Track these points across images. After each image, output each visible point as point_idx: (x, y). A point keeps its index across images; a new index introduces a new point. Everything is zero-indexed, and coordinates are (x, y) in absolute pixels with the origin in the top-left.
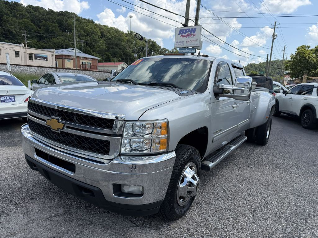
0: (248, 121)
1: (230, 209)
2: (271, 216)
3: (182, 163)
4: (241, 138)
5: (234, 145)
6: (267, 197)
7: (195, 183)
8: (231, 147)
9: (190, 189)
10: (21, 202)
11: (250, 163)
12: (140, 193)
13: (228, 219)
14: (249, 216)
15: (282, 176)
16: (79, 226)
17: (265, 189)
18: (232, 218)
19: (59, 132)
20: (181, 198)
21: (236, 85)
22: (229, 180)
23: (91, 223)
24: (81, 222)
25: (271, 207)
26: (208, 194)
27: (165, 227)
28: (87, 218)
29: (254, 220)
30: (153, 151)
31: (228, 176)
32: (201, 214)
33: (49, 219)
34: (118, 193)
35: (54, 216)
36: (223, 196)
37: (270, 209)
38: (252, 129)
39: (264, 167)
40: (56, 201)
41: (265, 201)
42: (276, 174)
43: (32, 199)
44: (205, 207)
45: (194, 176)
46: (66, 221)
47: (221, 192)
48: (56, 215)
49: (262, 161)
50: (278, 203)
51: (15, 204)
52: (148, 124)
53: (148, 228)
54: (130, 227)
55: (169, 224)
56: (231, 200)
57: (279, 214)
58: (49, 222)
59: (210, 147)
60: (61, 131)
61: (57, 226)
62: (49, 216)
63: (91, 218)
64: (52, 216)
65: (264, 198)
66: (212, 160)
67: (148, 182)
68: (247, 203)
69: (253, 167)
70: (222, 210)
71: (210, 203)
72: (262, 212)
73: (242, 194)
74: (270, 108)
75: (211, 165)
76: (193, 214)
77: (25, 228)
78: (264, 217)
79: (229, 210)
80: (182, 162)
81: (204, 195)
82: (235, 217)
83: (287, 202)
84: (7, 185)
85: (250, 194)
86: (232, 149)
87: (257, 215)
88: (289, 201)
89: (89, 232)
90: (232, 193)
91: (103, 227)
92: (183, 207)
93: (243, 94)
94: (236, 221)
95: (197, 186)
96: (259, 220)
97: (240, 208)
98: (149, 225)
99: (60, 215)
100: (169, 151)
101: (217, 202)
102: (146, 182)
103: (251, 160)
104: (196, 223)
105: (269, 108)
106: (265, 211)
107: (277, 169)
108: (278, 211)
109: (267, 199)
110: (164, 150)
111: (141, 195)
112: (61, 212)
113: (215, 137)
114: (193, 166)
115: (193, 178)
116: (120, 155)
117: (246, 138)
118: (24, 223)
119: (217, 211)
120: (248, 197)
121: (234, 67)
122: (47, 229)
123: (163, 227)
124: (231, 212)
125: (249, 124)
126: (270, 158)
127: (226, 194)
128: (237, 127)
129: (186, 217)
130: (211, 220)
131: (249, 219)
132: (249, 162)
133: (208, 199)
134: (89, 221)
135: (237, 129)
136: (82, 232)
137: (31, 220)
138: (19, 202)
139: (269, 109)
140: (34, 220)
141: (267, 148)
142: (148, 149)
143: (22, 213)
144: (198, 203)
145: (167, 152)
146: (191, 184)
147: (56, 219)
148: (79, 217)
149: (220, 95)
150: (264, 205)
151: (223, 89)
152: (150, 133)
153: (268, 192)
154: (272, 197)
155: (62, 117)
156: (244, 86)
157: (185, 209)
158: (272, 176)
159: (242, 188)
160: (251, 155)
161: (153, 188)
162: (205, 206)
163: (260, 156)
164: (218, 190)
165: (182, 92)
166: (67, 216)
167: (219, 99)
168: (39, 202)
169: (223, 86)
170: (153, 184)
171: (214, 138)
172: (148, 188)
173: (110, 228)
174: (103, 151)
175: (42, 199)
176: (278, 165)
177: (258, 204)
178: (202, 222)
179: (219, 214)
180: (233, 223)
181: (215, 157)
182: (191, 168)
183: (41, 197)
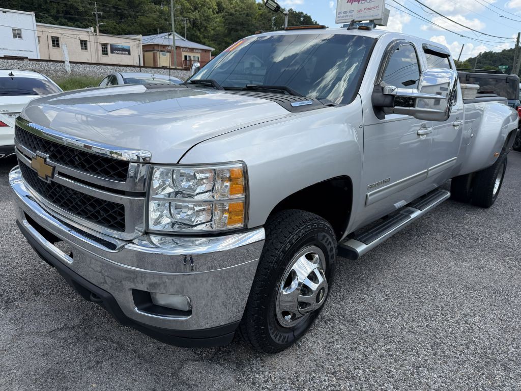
0: (455, 161)
1: (391, 337)
2: (472, 358)
3: (287, 249)
4: (438, 193)
5: (420, 209)
6: (472, 314)
7: (314, 286)
8: (412, 212)
9: (303, 298)
10: (17, 298)
11: (452, 241)
12: (187, 309)
13: (381, 356)
14: (426, 355)
15: (513, 272)
16: (97, 351)
17: (472, 297)
18: (389, 355)
19: (49, 182)
20: (285, 313)
21: (420, 88)
22: (401, 275)
23: (121, 346)
24: (102, 344)
25: (476, 338)
26: (353, 302)
27: (253, 364)
28: (116, 338)
29: (435, 363)
30: (216, 228)
31: (402, 268)
32: (330, 342)
33: (51, 333)
34: (147, 305)
35: (62, 329)
36: (383, 308)
37: (474, 342)
38: (465, 177)
39: (478, 251)
40: (75, 299)
41: (466, 323)
42: (500, 268)
43: (37, 293)
44: (341, 329)
45: (313, 273)
46: (78, 339)
47: (379, 300)
48: (66, 327)
49: (477, 239)
50: (494, 331)
51: (6, 302)
52: (202, 172)
53: (221, 365)
54: (188, 360)
55: (261, 360)
56: (397, 317)
57: (493, 353)
58: (49, 340)
59: (358, 216)
60: (51, 181)
61: (61, 349)
62: (53, 329)
63: (122, 338)
64: (58, 328)
65: (466, 316)
66: (365, 239)
67: (210, 281)
68: (427, 326)
69: (457, 250)
70: (374, 338)
71: (352, 322)
72: (455, 347)
73: (422, 305)
74: (505, 136)
75: (361, 248)
76: (314, 342)
77: (7, 348)
78: (458, 358)
79: (388, 338)
80: (286, 247)
81: (345, 303)
82: (397, 355)
83: (514, 329)
84: (5, 266)
85: (437, 307)
86: (413, 216)
87: (443, 352)
88: (517, 327)
89: (112, 364)
90: (400, 303)
91: (139, 356)
92: (292, 329)
93: (437, 106)
94: (396, 364)
95: (319, 292)
96: (446, 363)
97: (411, 336)
98: (225, 360)
99: (73, 328)
100: (249, 227)
101: (367, 319)
102: (207, 280)
103: (454, 236)
104: (315, 361)
105: (503, 135)
106: (462, 345)
107: (505, 256)
108: (490, 348)
109: (472, 320)
110: (239, 225)
111: (189, 313)
112: (76, 321)
113: (371, 195)
114: (315, 254)
115: (312, 277)
116: (147, 233)
117: (448, 194)
118: (8, 338)
119: (362, 339)
120: (432, 313)
121: (427, 51)
122: (41, 352)
123: (249, 364)
124: (391, 342)
125: (458, 167)
126: (495, 234)
127: (389, 305)
128: (426, 174)
129: (299, 347)
130: (346, 358)
131: (426, 360)
132: (449, 241)
133: (351, 312)
134: (118, 343)
135: (426, 178)
136: (98, 363)
137: (22, 333)
138: (14, 298)
139: (503, 137)
140: (28, 334)
141: (493, 213)
142: (207, 222)
143: (11, 319)
144: (329, 321)
145: (245, 230)
146: (305, 289)
147: (63, 334)
148: (102, 333)
149: (385, 108)
150: (464, 332)
151: (393, 96)
152: (209, 191)
153: (477, 303)
154: (483, 316)
155: (51, 154)
156: (441, 91)
157: (296, 333)
158: (491, 270)
159: (425, 294)
160: (457, 226)
161: (222, 291)
162: (342, 327)
163: (475, 229)
164: (375, 294)
165: (294, 104)
166: (83, 330)
167: (384, 118)
168: (46, 300)
169: (393, 90)
170: (221, 286)
171: (370, 198)
172: (213, 294)
173: (150, 361)
174: (114, 223)
175: (54, 294)
176: (510, 248)
177: (450, 330)
178: (328, 359)
179: (366, 345)
180: (390, 367)
181: (374, 233)
182: (310, 257)
183: (52, 291)
